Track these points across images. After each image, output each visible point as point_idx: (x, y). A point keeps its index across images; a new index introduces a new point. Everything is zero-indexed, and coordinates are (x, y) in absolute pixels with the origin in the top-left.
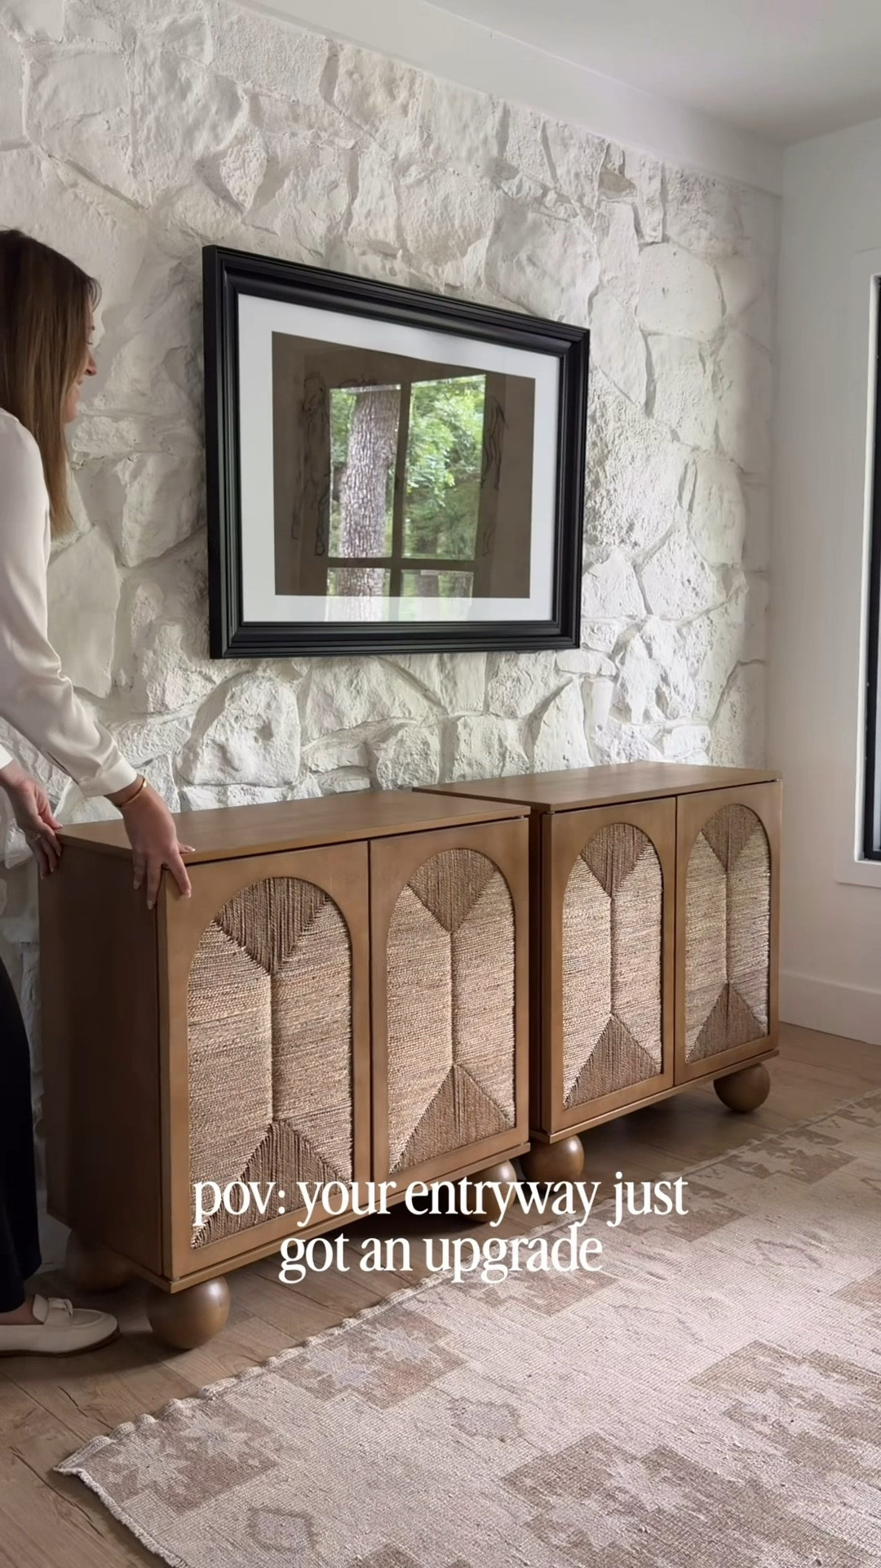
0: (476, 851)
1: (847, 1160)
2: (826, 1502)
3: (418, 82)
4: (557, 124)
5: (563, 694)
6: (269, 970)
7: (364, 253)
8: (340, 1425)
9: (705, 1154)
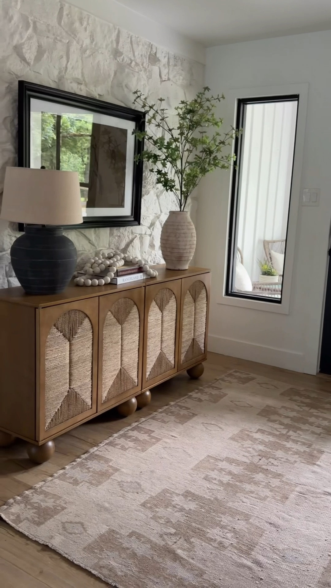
0: (129, 298)
1: (225, 395)
2: (238, 502)
3: (90, 19)
4: (135, 36)
5: (134, 241)
6: (69, 340)
7: (71, 83)
8: (84, 494)
9: (181, 395)
